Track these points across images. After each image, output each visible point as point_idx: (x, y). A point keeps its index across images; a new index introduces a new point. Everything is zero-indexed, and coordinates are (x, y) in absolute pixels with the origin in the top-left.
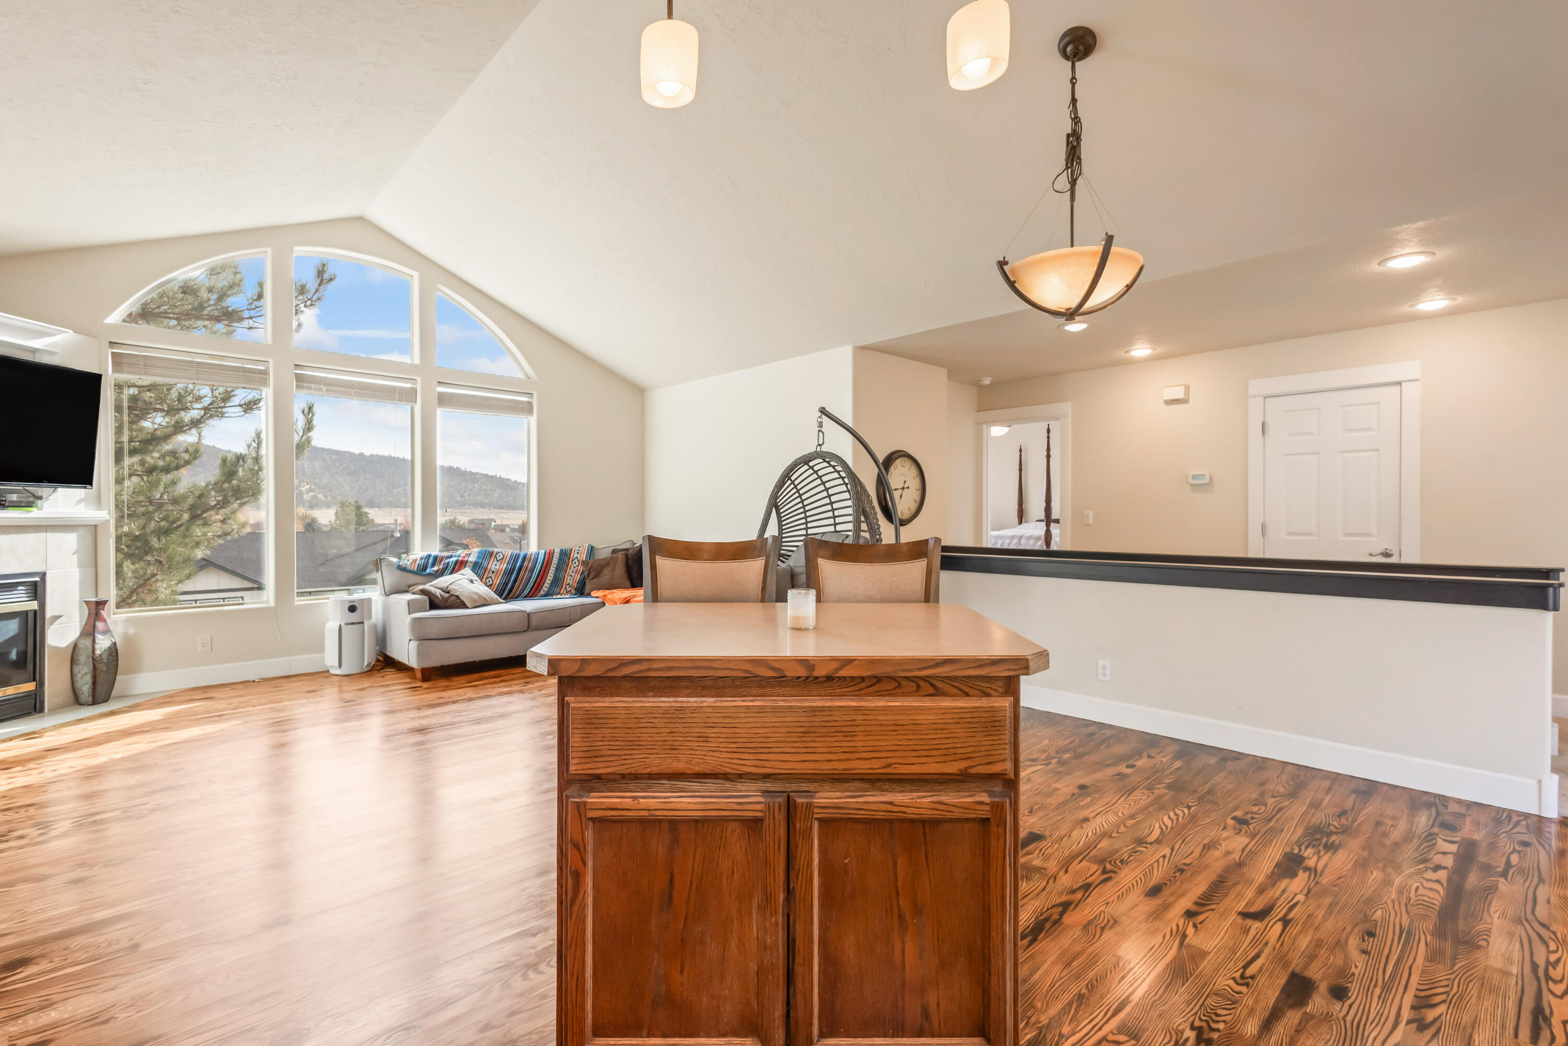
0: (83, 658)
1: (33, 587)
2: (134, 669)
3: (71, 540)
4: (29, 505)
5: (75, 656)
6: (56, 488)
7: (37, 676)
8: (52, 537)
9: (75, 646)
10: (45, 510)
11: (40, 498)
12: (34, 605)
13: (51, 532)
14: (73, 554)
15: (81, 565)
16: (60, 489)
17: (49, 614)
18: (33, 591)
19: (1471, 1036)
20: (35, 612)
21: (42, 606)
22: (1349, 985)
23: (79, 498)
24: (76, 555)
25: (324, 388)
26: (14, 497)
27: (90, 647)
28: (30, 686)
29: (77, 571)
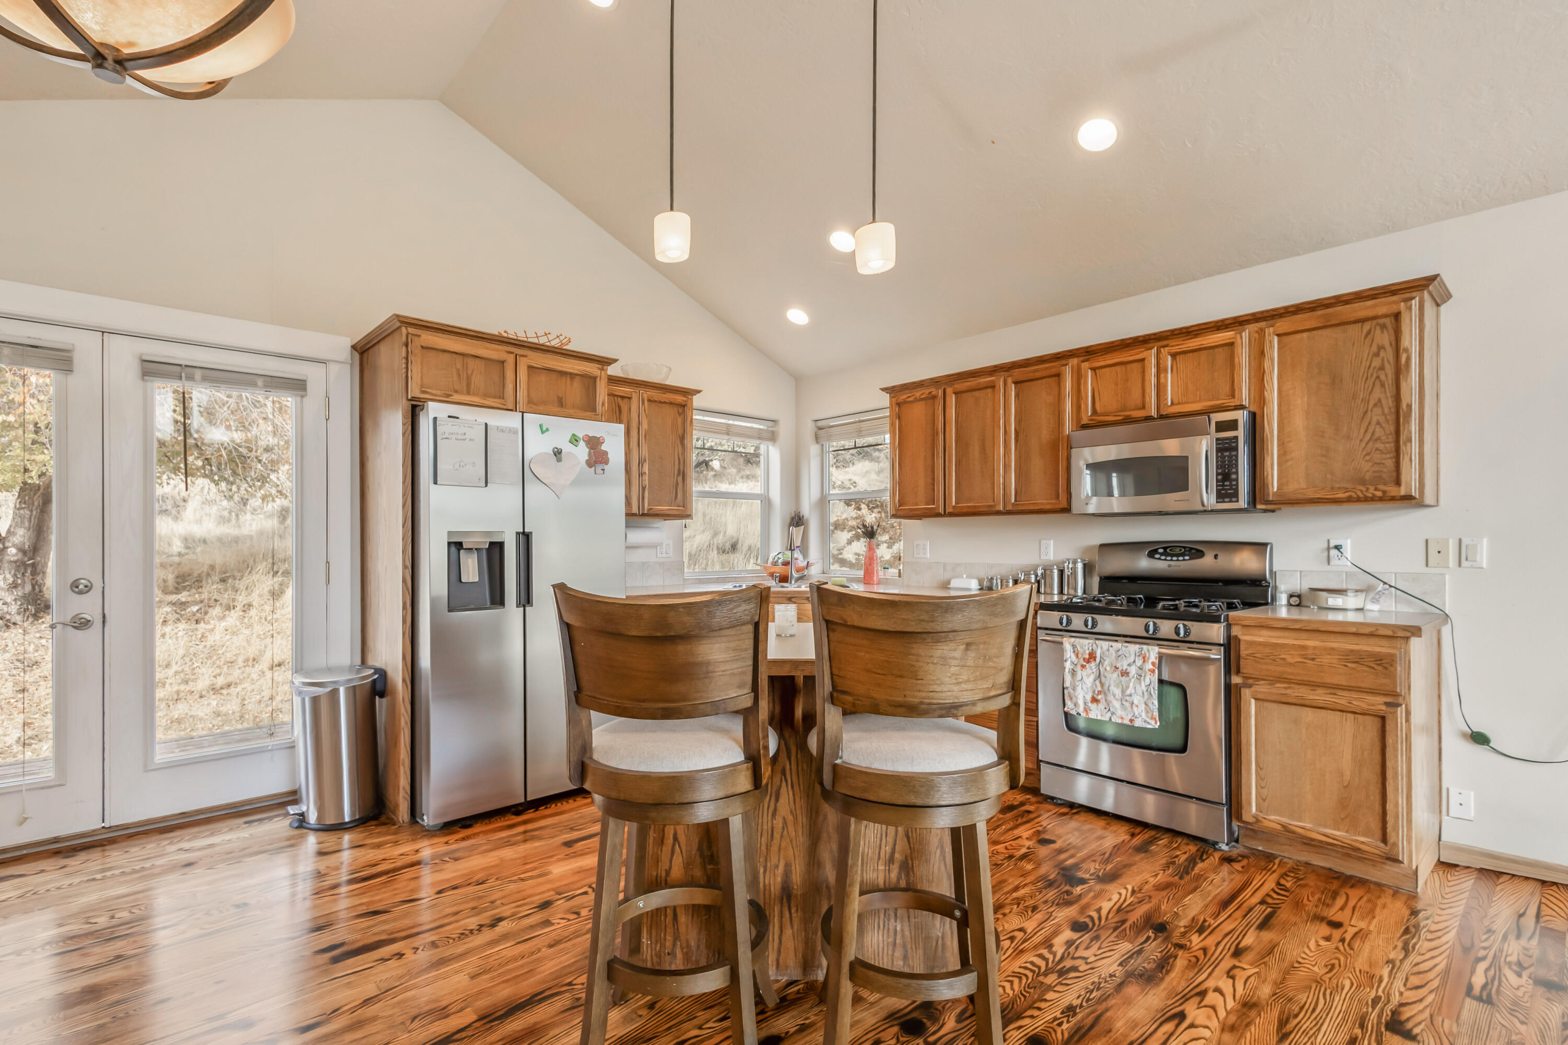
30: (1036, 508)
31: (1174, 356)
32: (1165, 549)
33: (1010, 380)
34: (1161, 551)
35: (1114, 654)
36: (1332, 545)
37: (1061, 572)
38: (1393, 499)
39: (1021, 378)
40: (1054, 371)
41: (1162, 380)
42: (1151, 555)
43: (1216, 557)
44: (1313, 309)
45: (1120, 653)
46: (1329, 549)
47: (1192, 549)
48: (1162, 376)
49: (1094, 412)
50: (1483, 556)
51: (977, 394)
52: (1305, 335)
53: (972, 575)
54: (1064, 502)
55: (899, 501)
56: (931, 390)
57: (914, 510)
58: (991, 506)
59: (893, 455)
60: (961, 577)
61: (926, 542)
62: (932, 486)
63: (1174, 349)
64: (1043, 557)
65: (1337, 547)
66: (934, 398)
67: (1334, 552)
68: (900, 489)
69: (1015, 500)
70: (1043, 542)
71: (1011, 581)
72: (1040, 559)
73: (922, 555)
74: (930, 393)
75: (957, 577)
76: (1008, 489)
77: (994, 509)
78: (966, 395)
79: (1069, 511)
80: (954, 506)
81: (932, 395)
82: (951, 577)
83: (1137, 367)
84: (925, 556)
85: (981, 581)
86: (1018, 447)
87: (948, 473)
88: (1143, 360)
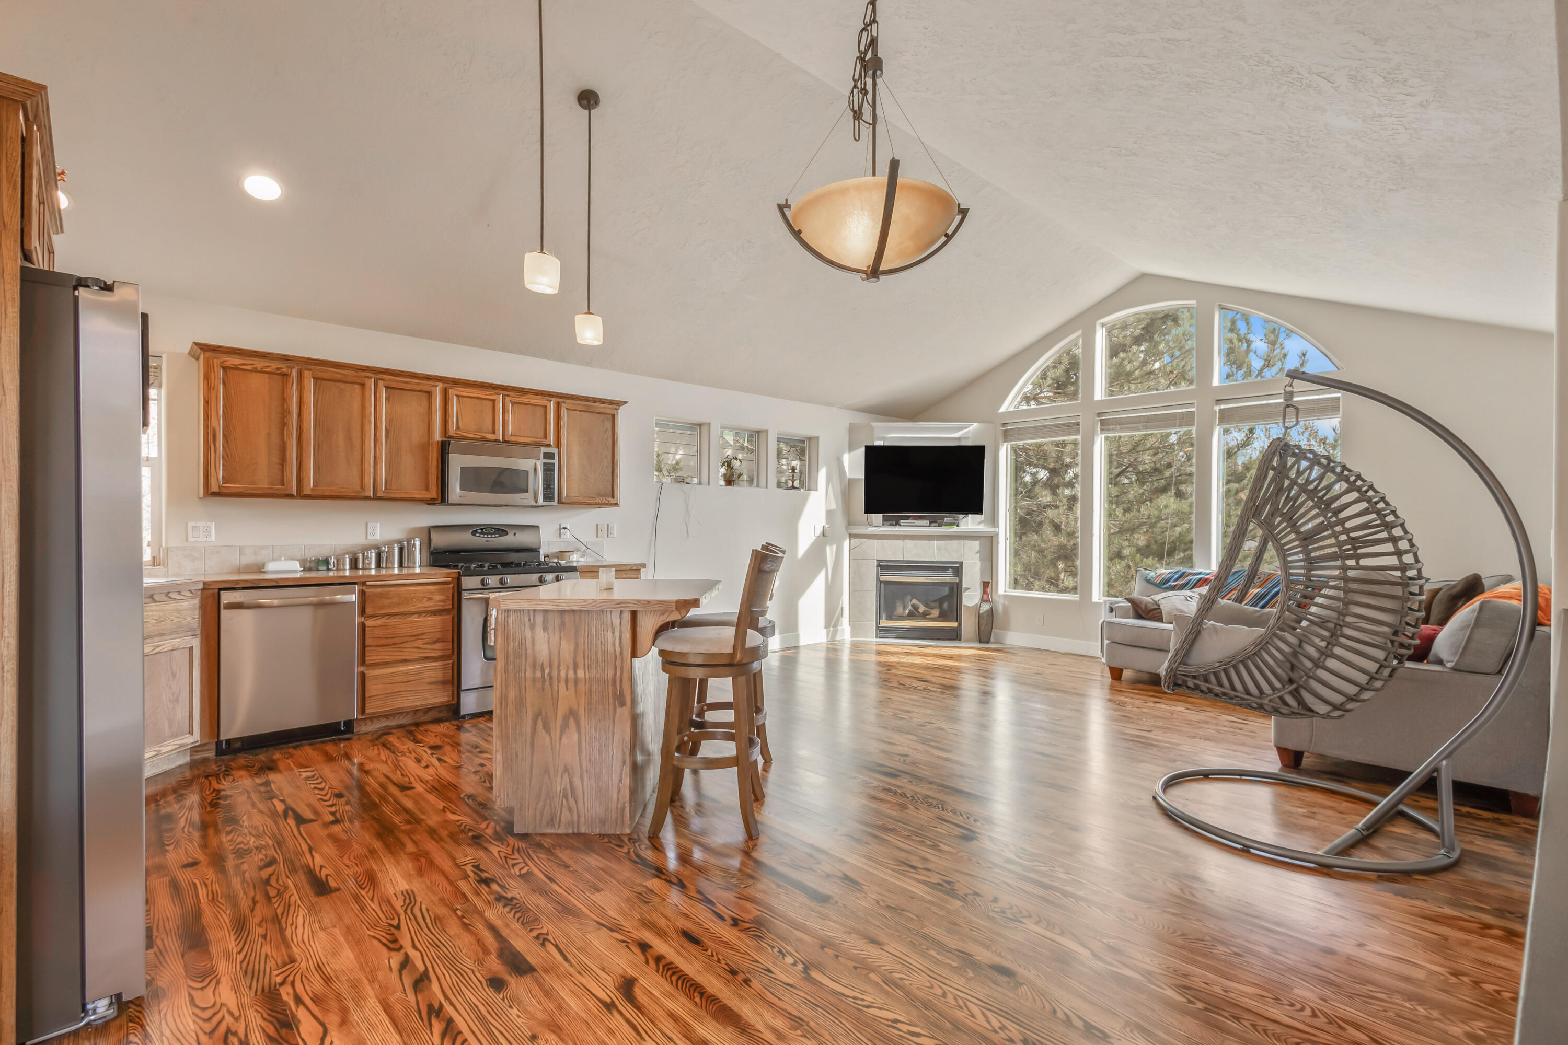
1: (957, 570)
2: (1006, 627)
3: (976, 544)
4: (952, 523)
5: (975, 614)
7: (958, 619)
8: (966, 543)
9: (974, 607)
10: (961, 527)
11: (958, 520)
12: (957, 580)
13: (965, 540)
14: (977, 553)
15: (981, 559)
16: (968, 516)
17: (964, 586)
18: (957, 572)
19: (401, 1035)
20: (957, 583)
21: (961, 580)
22: (501, 996)
23: (977, 521)
25: (1118, 427)
26: (945, 520)
28: (955, 625)
29: (979, 563)
30: (408, 496)
31: (513, 403)
32: (482, 529)
33: (381, 383)
34: (479, 531)
36: (561, 527)
37: (401, 550)
38: (611, 504)
39: (393, 384)
40: (426, 388)
41: (506, 418)
42: (474, 533)
43: (515, 534)
44: (581, 400)
46: (560, 529)
47: (499, 529)
48: (506, 415)
49: (458, 428)
50: (615, 532)
51: (342, 385)
52: (578, 412)
53: (299, 557)
54: (434, 493)
55: (223, 477)
56: (279, 366)
57: (252, 489)
58: (359, 492)
59: (214, 423)
60: (279, 559)
61: (209, 524)
62: (280, 467)
63: (514, 400)
64: (370, 537)
65: (565, 528)
66: (285, 375)
67: (563, 531)
68: (225, 464)
69: (385, 489)
70: (369, 525)
71: (347, 560)
72: (366, 538)
73: (202, 539)
74: (278, 369)
75: (274, 560)
76: (378, 478)
77: (363, 495)
78: (328, 383)
79: (439, 501)
80: (312, 489)
81: (285, 370)
82: (270, 561)
83: (490, 404)
84: (209, 539)
85: (303, 562)
86: (388, 443)
87: (304, 455)
88: (494, 401)
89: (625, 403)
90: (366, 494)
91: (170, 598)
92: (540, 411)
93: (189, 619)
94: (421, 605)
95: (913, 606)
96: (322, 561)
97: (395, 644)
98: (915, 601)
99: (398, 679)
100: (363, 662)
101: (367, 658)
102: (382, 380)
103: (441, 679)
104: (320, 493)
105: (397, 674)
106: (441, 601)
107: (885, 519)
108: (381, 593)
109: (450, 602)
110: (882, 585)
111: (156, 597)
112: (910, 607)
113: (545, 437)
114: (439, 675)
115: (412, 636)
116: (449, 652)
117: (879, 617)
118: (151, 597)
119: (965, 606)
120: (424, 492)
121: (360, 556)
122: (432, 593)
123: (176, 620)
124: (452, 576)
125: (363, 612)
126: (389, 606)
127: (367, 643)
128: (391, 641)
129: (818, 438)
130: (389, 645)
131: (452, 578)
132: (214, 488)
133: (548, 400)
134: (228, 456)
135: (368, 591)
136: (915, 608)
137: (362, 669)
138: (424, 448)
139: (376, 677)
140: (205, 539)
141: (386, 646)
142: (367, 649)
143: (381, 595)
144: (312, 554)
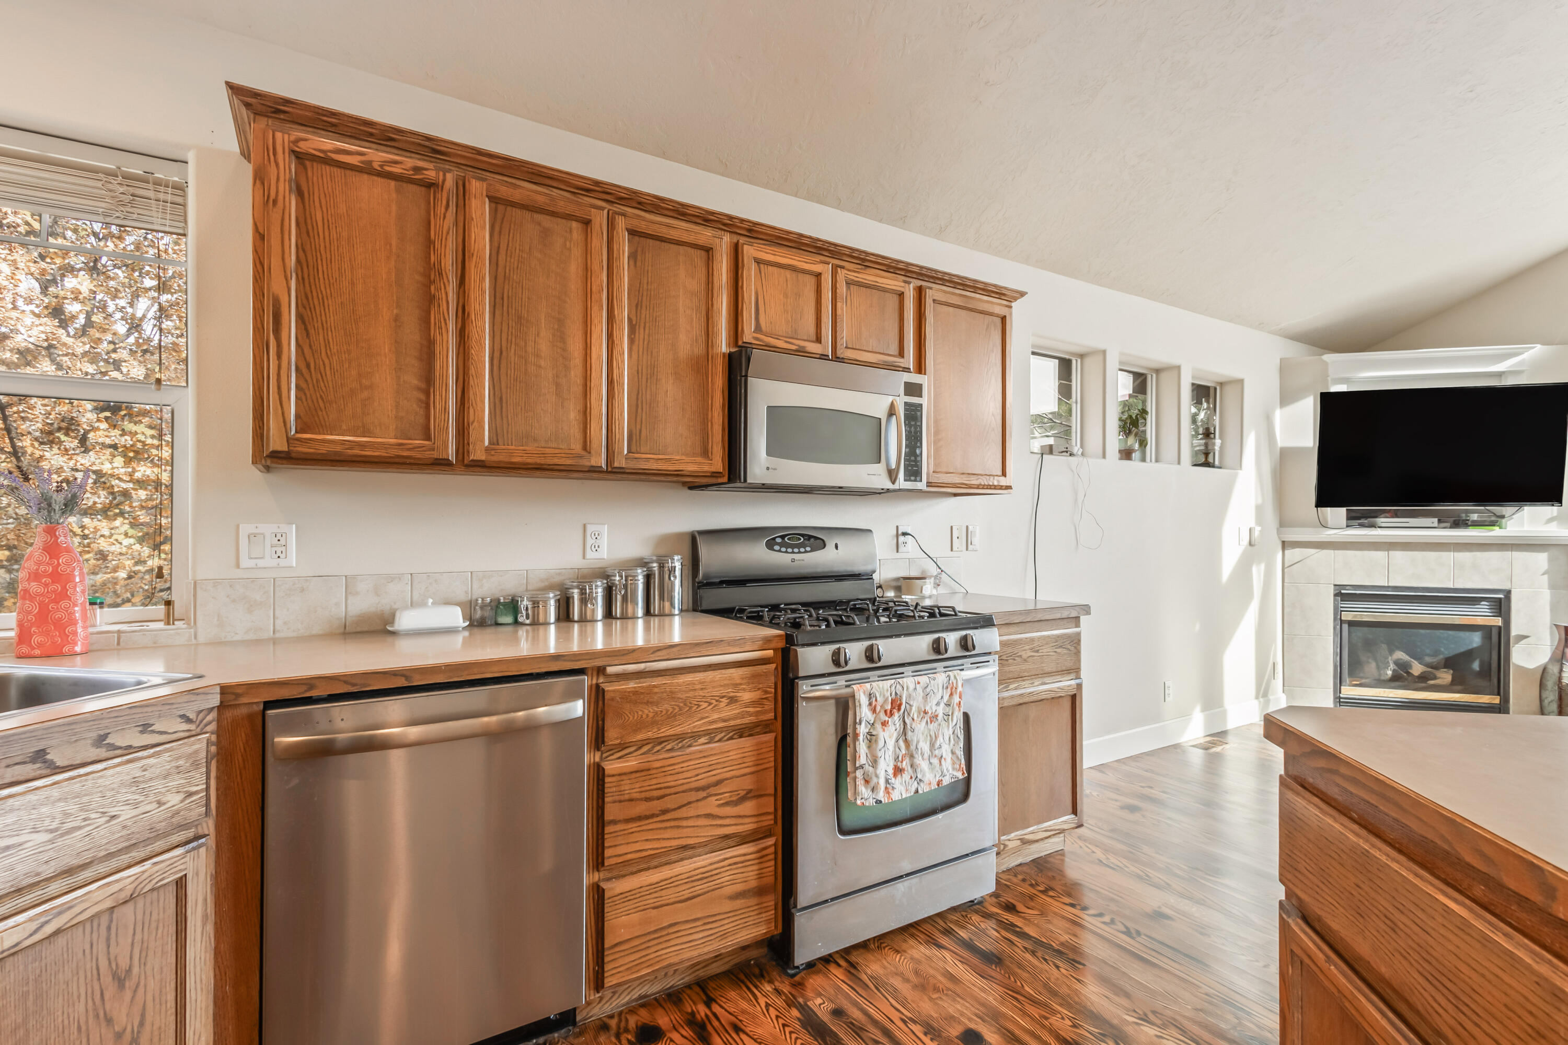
0: (1550, 683)
1: (1498, 604)
3: (1541, 559)
4: (1493, 524)
5: (1544, 680)
6: (1521, 507)
7: (1501, 690)
8: (1519, 556)
9: (1545, 670)
10: (1508, 529)
11: (1503, 517)
12: (1498, 622)
13: (1516, 551)
15: (1552, 587)
16: (1526, 508)
17: (1514, 632)
18: (1498, 607)
20: (1500, 627)
21: (1507, 622)
23: (1550, 516)
24: (1546, 577)
26: (1475, 517)
27: (1557, 675)
28: (1495, 698)
29: (1548, 591)
30: (671, 468)
31: (849, 283)
32: (783, 537)
33: (620, 222)
34: (779, 540)
35: (922, 694)
36: (900, 532)
38: (1001, 489)
39: (643, 226)
41: (838, 312)
42: (770, 545)
43: (837, 547)
45: (928, 690)
46: (899, 536)
47: (811, 537)
48: (838, 305)
49: (758, 329)
50: (977, 541)
51: (547, 221)
52: (951, 309)
53: (463, 597)
54: (717, 463)
55: (297, 416)
56: (420, 164)
57: (362, 445)
58: (581, 457)
59: (277, 285)
60: (422, 604)
61: (284, 528)
62: (423, 397)
63: (852, 276)
64: (590, 554)
65: (904, 534)
66: (430, 186)
67: (901, 539)
68: (304, 385)
69: (629, 451)
70: (590, 528)
71: (552, 602)
72: (584, 557)
73: (269, 561)
74: (417, 169)
75: (413, 605)
76: (616, 428)
77: (587, 464)
78: (518, 213)
79: (725, 479)
80: (487, 449)
81: (431, 174)
82: (406, 608)
83: (810, 281)
84: (282, 562)
85: (469, 607)
86: (635, 356)
87: (472, 371)
88: (818, 276)
89: (1022, 294)
90: (594, 462)
91: (112, 747)
92: (893, 301)
93: (174, 800)
94: (715, 716)
95: (1397, 663)
96: (505, 604)
97: (664, 812)
98: (1400, 655)
99: (670, 895)
100: (598, 862)
101: (608, 853)
102: (624, 215)
103: (753, 884)
104: (502, 457)
105: (669, 883)
106: (754, 703)
107: (1351, 517)
108: (635, 692)
109: (769, 705)
110: (1345, 627)
111: (57, 757)
112: (1392, 666)
113: (901, 354)
114: (749, 877)
115: (698, 789)
116: (768, 820)
117: (1339, 681)
118: (40, 756)
119: (1518, 667)
120: (700, 459)
121: (576, 593)
122: (736, 685)
123: (126, 814)
124: (773, 645)
125: (598, 740)
126: (654, 723)
127: (608, 817)
128: (656, 805)
129: (1241, 382)
130: (653, 816)
131: (775, 650)
132: (277, 443)
133: (905, 282)
134: (308, 366)
135: (608, 687)
136: (1403, 667)
137: (596, 876)
138: (700, 365)
139: (626, 896)
140: (274, 562)
141: (647, 817)
142: (608, 829)
143: (635, 697)
144: (487, 590)
